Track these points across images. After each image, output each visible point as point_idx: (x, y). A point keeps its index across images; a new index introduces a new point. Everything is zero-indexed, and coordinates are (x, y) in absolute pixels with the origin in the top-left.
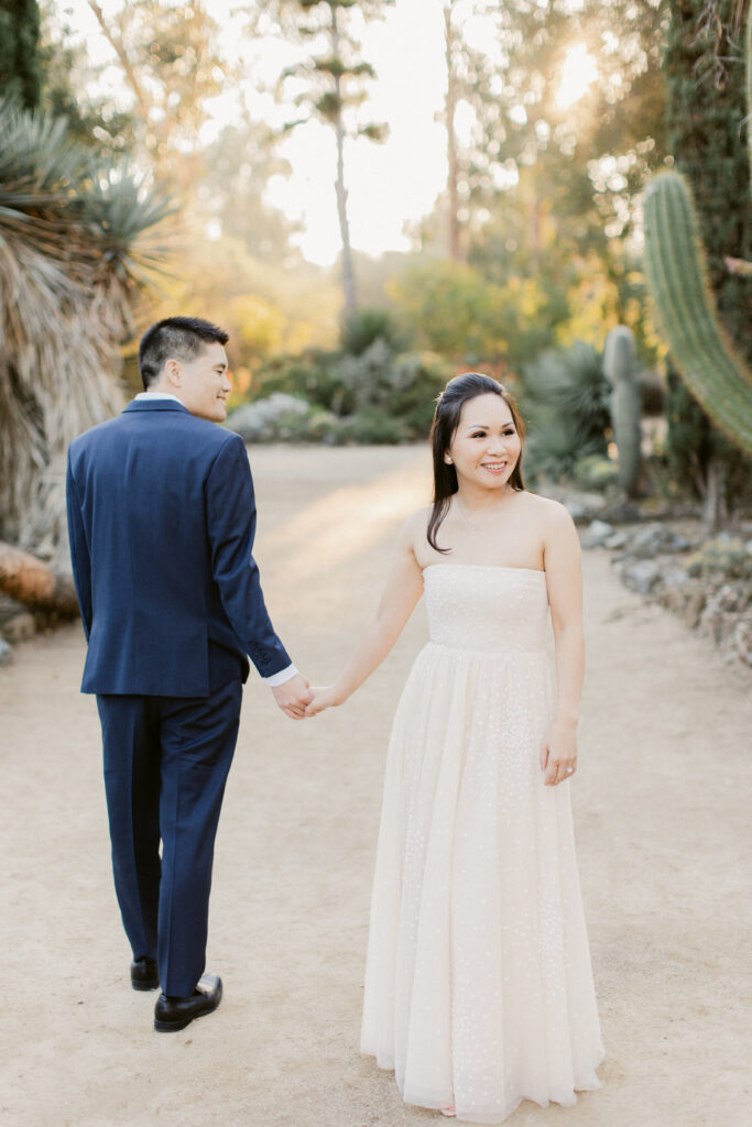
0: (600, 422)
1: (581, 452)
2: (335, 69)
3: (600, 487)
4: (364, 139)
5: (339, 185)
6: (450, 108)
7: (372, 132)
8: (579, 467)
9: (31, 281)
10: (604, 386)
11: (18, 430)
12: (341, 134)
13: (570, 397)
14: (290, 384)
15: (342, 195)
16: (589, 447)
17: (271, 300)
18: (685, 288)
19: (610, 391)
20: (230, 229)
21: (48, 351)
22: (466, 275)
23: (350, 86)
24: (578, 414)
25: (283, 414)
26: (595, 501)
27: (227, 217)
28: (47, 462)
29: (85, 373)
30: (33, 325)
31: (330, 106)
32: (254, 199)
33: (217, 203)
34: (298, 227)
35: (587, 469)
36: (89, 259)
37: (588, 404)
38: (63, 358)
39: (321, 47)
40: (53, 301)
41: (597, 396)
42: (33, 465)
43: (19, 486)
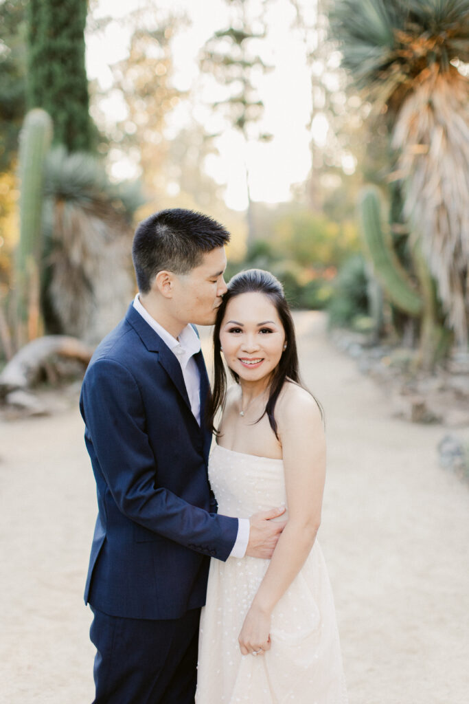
3: (364, 332)
4: (262, 141)
7: (266, 138)
22: (319, 219)
27: (182, 181)
31: (241, 123)
39: (236, 89)
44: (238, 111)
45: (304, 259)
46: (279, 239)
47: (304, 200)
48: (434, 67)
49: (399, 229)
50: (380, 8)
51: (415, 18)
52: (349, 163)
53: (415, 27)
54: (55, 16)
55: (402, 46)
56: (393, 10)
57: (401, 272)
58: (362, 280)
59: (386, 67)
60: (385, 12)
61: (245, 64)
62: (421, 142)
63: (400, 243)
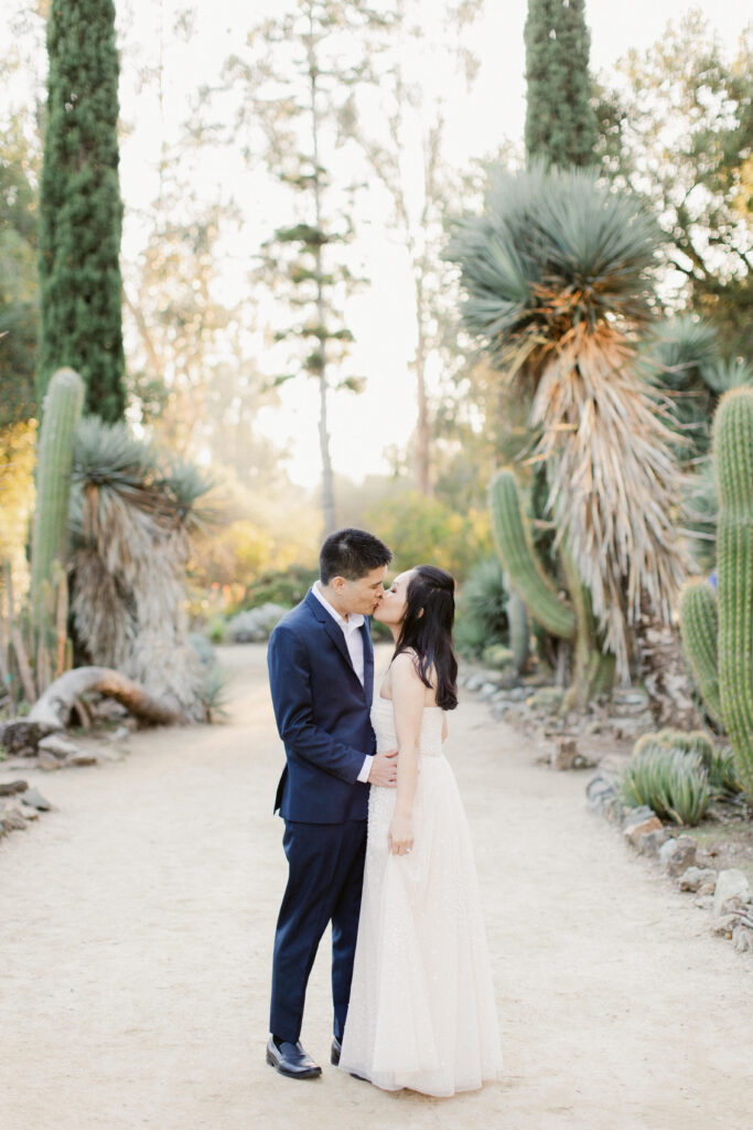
0: (501, 621)
1: (488, 642)
2: (322, 334)
3: (500, 667)
4: (345, 391)
5: (322, 426)
6: (421, 359)
7: (351, 384)
8: (487, 653)
9: (136, 528)
10: (504, 596)
11: (118, 616)
12: (324, 386)
13: (480, 604)
14: (279, 596)
15: (325, 439)
16: (493, 639)
17: (260, 525)
18: (514, 535)
19: (507, 599)
21: (143, 568)
22: (432, 504)
23: (333, 347)
24: (486, 616)
25: (274, 619)
26: (496, 675)
28: (136, 635)
29: (165, 581)
30: (136, 552)
31: (316, 364)
32: (243, 428)
33: (209, 430)
34: (285, 455)
35: (492, 654)
36: (169, 515)
37: (492, 609)
38: (153, 571)
39: (309, 314)
40: (148, 539)
41: (499, 603)
42: (127, 637)
43: (118, 651)
44: (311, 345)
48: (580, 327)
49: (544, 525)
50: (511, 256)
51: (555, 268)
53: (555, 278)
54: (79, 238)
55: (540, 304)
56: (528, 259)
57: (547, 581)
58: (498, 593)
59: (520, 326)
60: (518, 261)
61: (322, 280)
62: (565, 418)
63: (545, 542)
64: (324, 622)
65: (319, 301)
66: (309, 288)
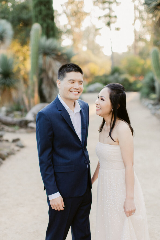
3: (154, 99)
7: (118, 29)
20: (88, 48)
23: (113, 20)
27: (88, 45)
31: (109, 24)
32: (93, 41)
39: (107, 11)
44: (108, 19)
45: (132, 73)
46: (122, 66)
47: (132, 51)
52: (148, 37)
58: (153, 81)
59: (159, 5)
61: (110, 3)
64: (61, 111)
65: (110, 9)
66: (107, 5)
